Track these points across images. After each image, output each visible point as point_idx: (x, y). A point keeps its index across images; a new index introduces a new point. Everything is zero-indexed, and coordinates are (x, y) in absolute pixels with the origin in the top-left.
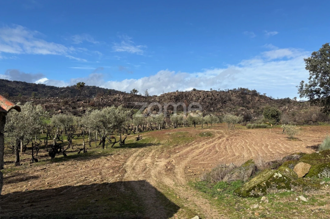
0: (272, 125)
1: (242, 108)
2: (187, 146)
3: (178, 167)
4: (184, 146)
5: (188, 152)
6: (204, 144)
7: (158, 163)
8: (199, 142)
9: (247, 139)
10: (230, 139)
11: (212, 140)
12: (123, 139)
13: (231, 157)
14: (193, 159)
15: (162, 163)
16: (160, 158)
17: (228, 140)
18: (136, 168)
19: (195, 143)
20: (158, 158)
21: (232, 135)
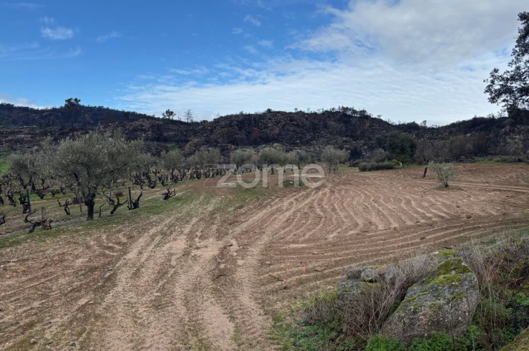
0: (401, 164)
1: (345, 139)
2: (261, 207)
3: (243, 261)
4: (255, 208)
5: (264, 221)
6: (292, 202)
7: (198, 252)
8: (282, 198)
9: (367, 190)
10: (336, 191)
11: (305, 193)
12: (135, 198)
13: (351, 230)
14: (275, 236)
15: (209, 250)
16: (206, 238)
17: (332, 192)
18: (143, 270)
19: (276, 201)
20: (202, 238)
21: (338, 183)
